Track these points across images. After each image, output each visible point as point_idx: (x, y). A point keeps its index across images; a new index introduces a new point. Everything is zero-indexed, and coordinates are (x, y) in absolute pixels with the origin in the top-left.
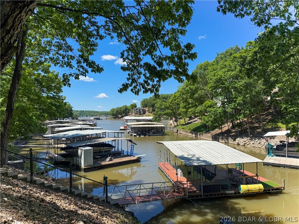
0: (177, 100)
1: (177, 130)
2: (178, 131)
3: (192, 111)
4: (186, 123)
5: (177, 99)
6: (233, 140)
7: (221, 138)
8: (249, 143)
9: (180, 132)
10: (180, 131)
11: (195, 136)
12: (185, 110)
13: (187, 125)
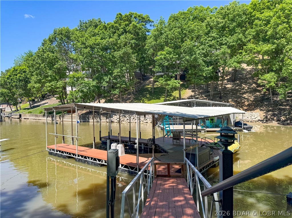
0: (19, 75)
1: (20, 116)
2: (22, 116)
3: (52, 85)
4: (32, 106)
5: (19, 73)
6: (106, 118)
7: (91, 118)
8: (123, 120)
9: (25, 117)
10: (25, 115)
11: (51, 119)
12: (39, 85)
13: (34, 109)
